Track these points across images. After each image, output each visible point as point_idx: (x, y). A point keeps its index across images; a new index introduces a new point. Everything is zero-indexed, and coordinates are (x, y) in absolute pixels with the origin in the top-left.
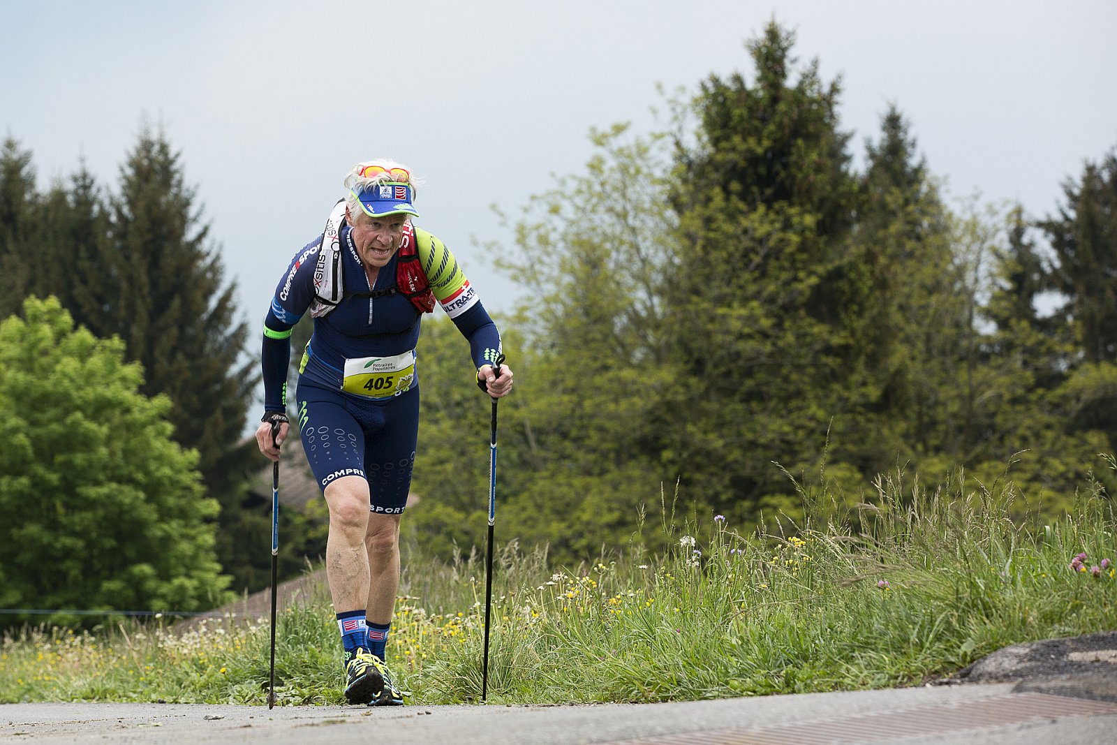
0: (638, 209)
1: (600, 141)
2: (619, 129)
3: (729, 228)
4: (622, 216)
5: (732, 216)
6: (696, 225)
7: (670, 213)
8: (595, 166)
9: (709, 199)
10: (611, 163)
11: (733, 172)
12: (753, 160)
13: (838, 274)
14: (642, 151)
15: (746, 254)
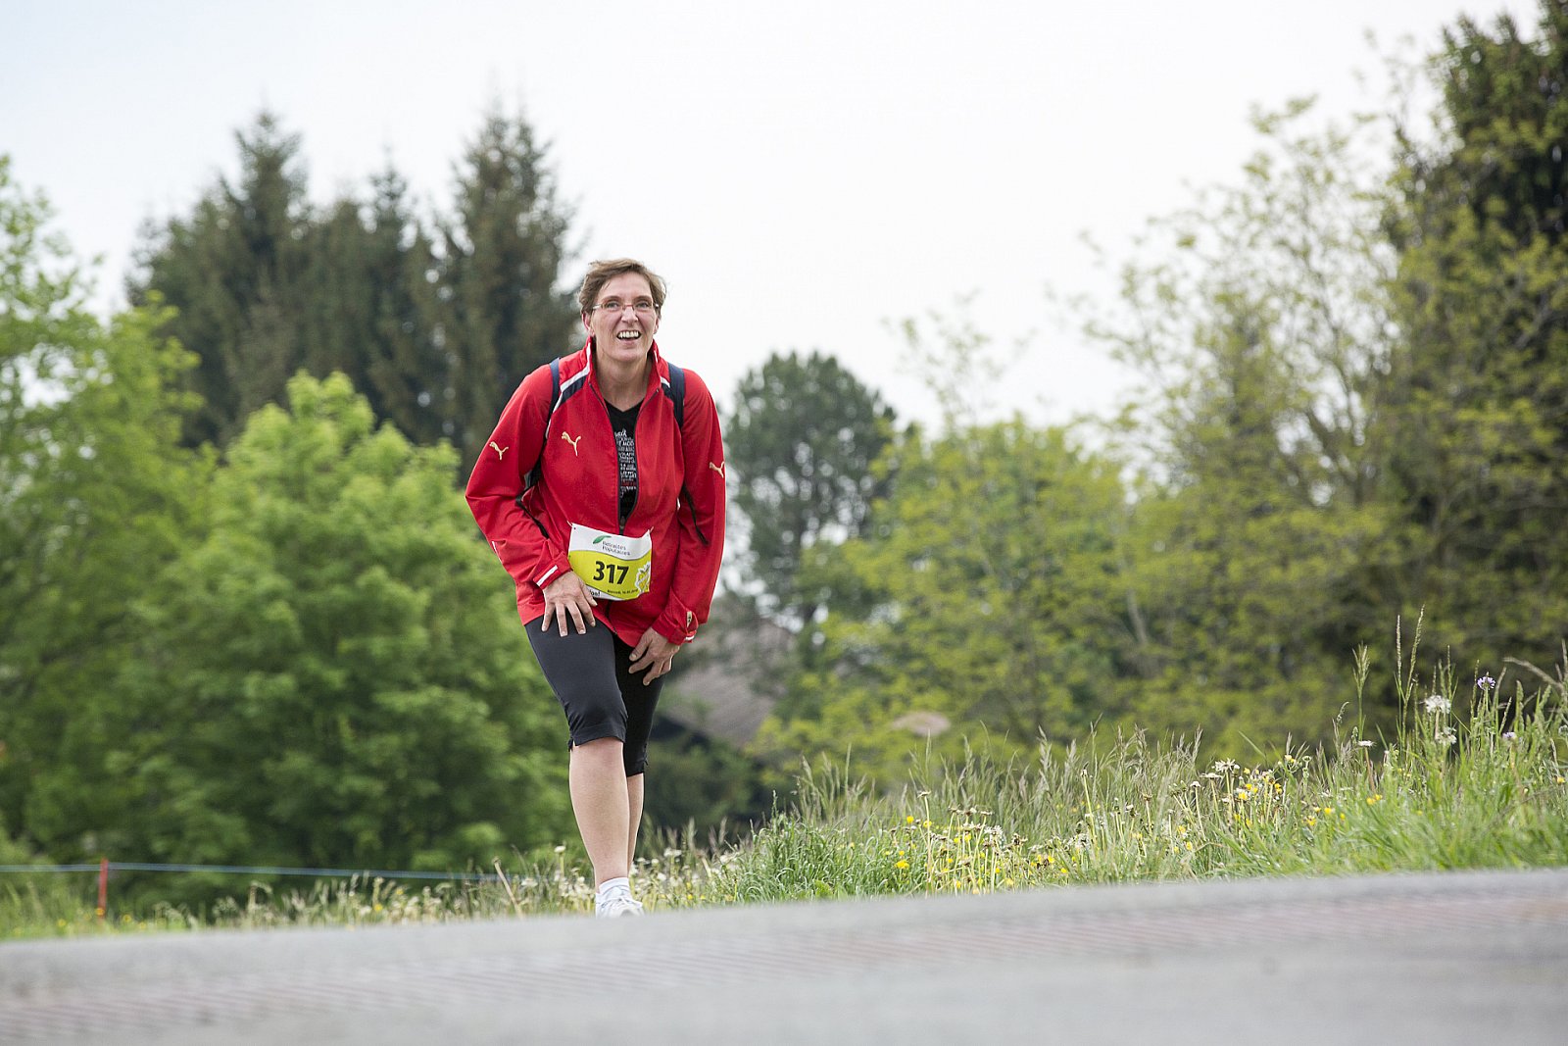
0: (1330, 241)
1: (1265, 125)
2: (1298, 107)
3: (1482, 276)
4: (1304, 253)
5: (1489, 256)
6: (1426, 271)
7: (1384, 250)
8: (1257, 170)
9: (1449, 227)
10: (1283, 164)
11: (1492, 181)
12: (1529, 161)
14: (1338, 144)
15: (1511, 320)
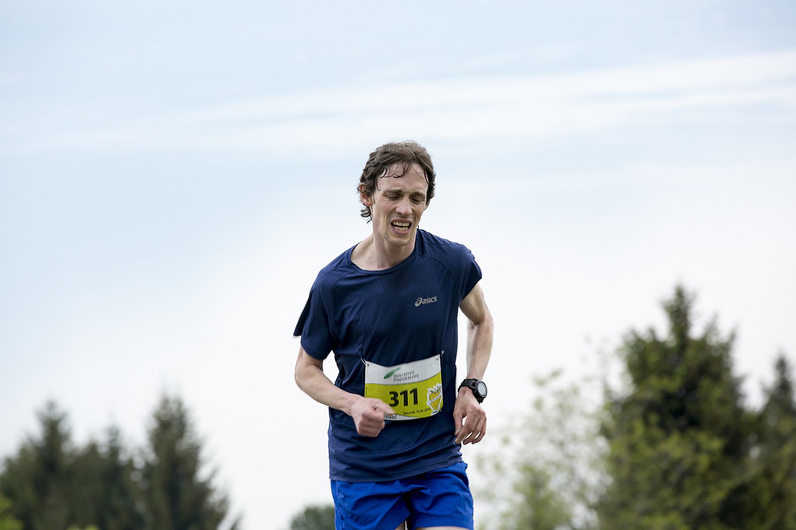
1: (540, 383)
2: (555, 374)
3: (648, 452)
5: (652, 442)
6: (623, 453)
7: (602, 443)
8: (538, 405)
9: (630, 431)
10: (550, 402)
11: (651, 407)
12: (668, 397)
13: (741, 489)
14: (575, 391)
15: (665, 474)
